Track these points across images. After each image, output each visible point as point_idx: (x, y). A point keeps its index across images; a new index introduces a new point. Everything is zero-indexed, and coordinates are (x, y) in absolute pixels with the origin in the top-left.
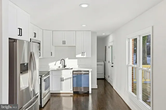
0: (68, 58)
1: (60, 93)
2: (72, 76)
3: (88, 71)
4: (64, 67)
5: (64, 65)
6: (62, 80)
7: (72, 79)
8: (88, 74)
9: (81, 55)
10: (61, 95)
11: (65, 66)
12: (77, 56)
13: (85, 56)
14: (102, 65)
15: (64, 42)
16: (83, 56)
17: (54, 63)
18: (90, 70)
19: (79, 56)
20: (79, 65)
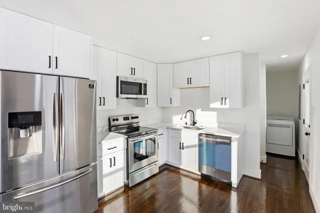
0: (200, 109)
1: (179, 169)
2: (197, 143)
3: (229, 138)
4: (194, 125)
5: (194, 121)
6: (181, 147)
7: (197, 148)
8: (229, 144)
9: (219, 103)
10: (182, 172)
11: (194, 123)
12: (212, 106)
13: (227, 106)
14: (289, 127)
15: (189, 81)
16: (223, 106)
17: (180, 116)
18: (234, 136)
19: (217, 105)
20: (219, 123)
